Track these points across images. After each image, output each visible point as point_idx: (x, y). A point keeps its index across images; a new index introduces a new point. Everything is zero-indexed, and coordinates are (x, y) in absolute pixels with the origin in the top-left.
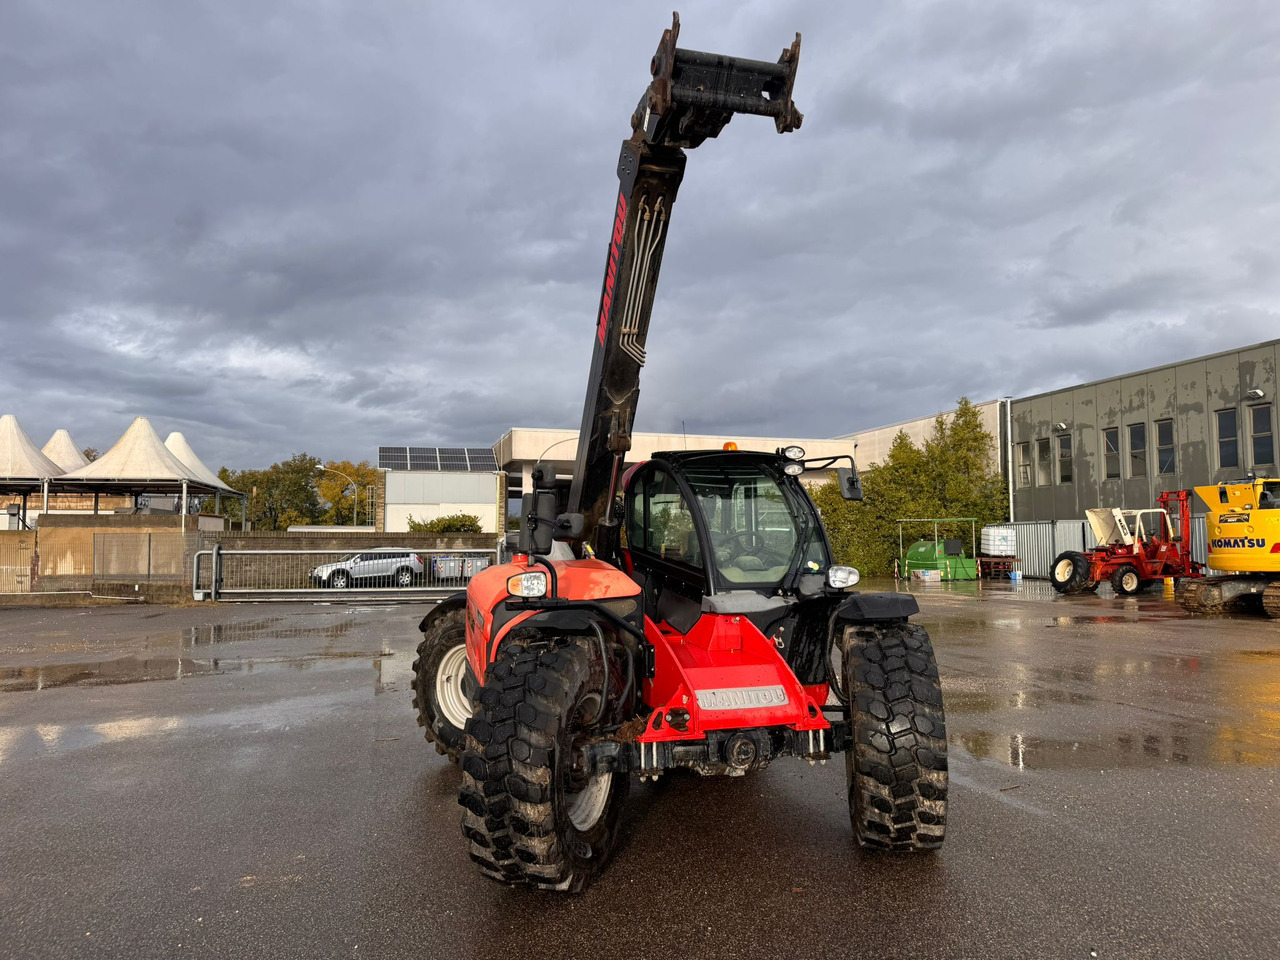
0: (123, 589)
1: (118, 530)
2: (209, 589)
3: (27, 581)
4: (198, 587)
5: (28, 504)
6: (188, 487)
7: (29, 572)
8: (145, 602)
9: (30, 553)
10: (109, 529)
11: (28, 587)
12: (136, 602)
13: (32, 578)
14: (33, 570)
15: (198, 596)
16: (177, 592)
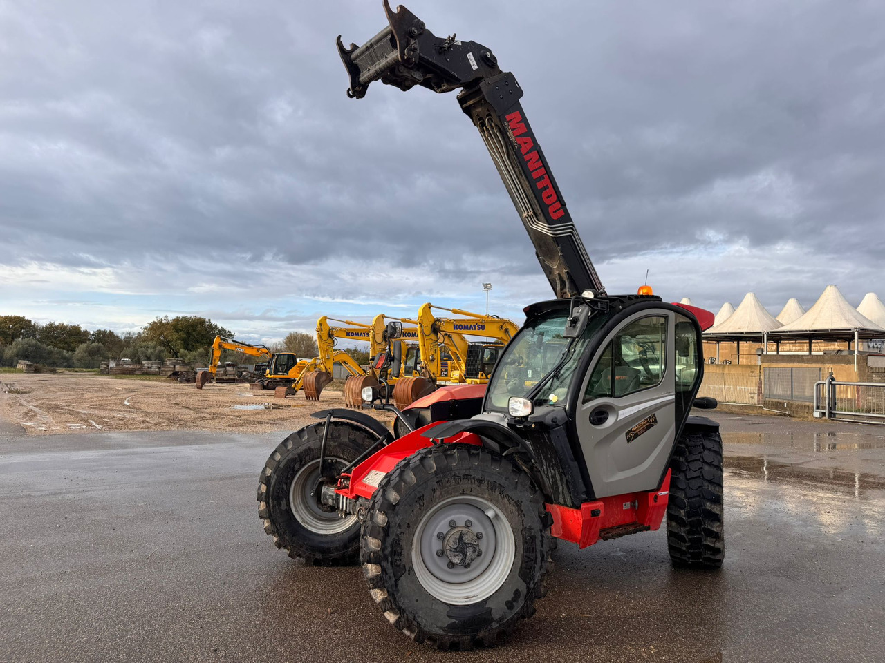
0: (778, 405)
1: (810, 366)
2: (824, 409)
3: (755, 396)
4: (818, 408)
5: (780, 349)
6: (859, 334)
7: (756, 391)
8: (790, 416)
9: (757, 379)
10: (803, 364)
11: (756, 402)
12: (785, 415)
13: (759, 396)
14: (759, 390)
15: (817, 414)
16: (806, 410)
